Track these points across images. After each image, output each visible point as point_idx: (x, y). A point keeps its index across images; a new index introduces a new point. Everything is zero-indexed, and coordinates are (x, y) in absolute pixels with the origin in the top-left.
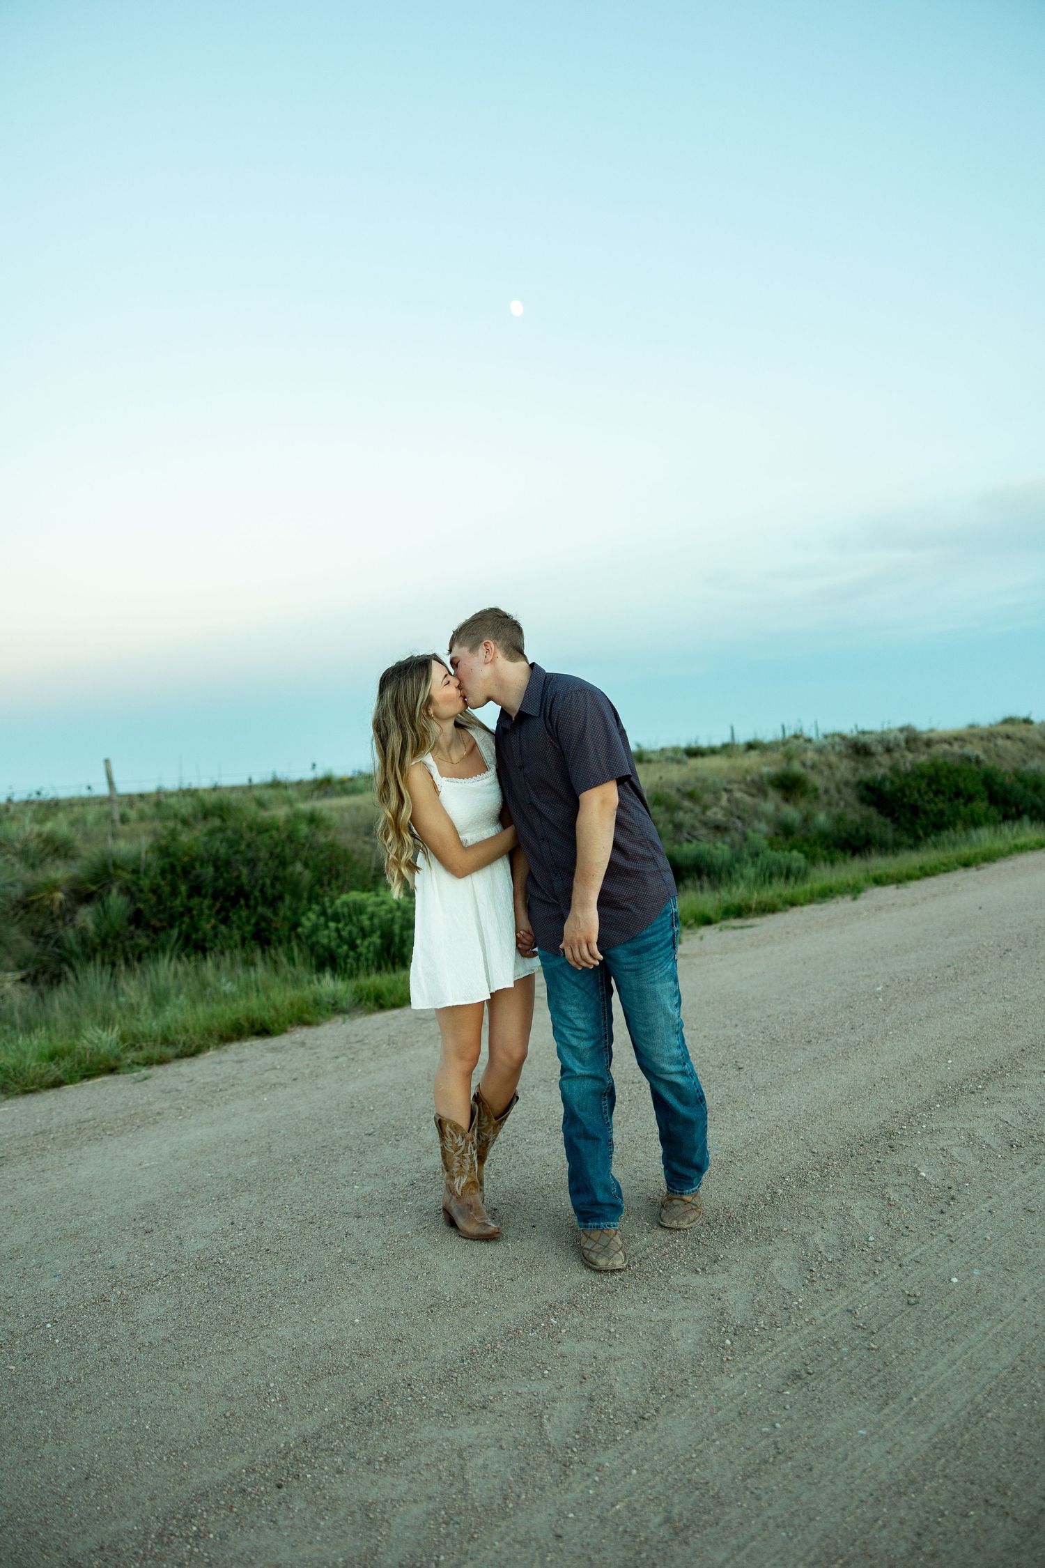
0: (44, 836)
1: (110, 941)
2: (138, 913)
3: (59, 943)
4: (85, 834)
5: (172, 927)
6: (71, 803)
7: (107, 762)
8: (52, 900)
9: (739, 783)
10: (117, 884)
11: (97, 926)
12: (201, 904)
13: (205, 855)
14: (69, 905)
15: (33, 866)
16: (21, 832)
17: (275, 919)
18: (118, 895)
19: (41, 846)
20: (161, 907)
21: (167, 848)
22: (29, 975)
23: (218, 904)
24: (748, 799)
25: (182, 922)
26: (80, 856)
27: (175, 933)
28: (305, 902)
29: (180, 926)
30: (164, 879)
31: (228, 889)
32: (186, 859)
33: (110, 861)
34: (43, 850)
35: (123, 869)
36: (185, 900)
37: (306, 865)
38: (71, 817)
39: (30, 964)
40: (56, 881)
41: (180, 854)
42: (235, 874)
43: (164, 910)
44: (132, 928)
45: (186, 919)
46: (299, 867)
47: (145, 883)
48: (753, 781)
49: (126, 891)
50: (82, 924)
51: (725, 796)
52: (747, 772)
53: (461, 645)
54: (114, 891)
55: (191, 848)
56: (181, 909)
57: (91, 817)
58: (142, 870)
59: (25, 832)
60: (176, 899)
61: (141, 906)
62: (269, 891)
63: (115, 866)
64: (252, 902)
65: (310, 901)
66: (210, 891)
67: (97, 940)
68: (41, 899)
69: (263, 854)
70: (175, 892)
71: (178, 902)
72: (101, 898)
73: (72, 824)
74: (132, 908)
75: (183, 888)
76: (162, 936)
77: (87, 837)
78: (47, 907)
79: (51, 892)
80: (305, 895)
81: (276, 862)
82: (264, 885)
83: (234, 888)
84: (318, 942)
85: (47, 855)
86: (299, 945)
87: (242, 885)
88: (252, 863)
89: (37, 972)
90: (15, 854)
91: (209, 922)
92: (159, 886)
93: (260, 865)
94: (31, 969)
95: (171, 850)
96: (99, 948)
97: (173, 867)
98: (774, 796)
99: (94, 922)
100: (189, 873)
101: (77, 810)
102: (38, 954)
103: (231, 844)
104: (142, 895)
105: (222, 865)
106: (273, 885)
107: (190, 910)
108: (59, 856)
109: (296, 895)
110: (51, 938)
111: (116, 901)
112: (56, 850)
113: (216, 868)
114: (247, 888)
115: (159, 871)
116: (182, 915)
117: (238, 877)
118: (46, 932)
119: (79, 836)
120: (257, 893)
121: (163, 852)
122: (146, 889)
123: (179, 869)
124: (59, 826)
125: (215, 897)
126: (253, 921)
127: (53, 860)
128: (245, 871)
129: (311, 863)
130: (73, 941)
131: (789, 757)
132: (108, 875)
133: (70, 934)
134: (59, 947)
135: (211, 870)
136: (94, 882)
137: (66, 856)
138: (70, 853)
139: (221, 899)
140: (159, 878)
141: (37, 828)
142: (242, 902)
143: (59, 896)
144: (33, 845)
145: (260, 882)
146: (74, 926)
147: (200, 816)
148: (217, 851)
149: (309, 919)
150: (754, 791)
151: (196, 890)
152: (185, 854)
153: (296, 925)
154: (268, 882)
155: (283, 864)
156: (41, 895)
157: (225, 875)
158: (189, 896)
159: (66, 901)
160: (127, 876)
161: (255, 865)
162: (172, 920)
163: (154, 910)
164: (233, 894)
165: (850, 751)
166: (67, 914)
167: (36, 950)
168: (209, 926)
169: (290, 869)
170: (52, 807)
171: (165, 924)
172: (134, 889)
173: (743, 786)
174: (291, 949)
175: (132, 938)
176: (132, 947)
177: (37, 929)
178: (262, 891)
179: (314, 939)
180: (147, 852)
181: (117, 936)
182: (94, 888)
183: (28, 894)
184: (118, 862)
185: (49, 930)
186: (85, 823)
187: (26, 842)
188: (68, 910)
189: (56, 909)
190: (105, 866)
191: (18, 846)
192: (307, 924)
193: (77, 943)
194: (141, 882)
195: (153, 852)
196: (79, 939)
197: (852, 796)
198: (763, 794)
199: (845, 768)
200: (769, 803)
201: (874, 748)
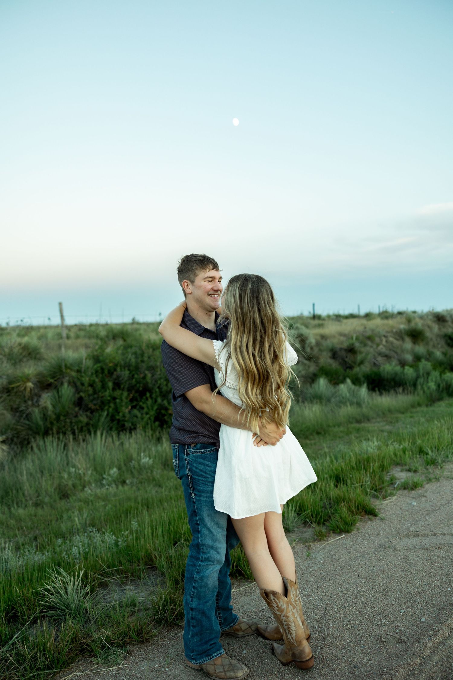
0: (23, 345)
1: (62, 418)
2: (81, 399)
3: (28, 417)
4: (47, 345)
5: (102, 410)
6: (38, 328)
7: (60, 304)
8: (25, 388)
9: (390, 332)
10: (67, 378)
11: (54, 407)
12: (122, 394)
13: (122, 363)
14: (36, 391)
15: (15, 364)
16: (9, 342)
18: (68, 386)
19: (21, 351)
20: (96, 396)
21: (98, 356)
22: (7, 438)
23: (131, 395)
24: (395, 342)
25: (110, 407)
26: (44, 359)
27: (105, 413)
29: (108, 410)
30: (97, 376)
31: (138, 385)
32: (111, 365)
33: (63, 365)
34: (21, 354)
35: (71, 370)
36: (111, 392)
38: (39, 334)
39: (9, 431)
40: (28, 375)
41: (107, 361)
42: (142, 376)
43: (98, 397)
44: (77, 409)
45: (112, 405)
47: (86, 380)
48: (396, 332)
49: (72, 383)
50: (44, 405)
51: (384, 340)
52: (394, 328)
54: (66, 385)
55: (114, 358)
56: (109, 398)
57: (50, 335)
58: (83, 370)
59: (11, 342)
60: (106, 391)
61: (82, 394)
62: (165, 388)
63: (66, 366)
64: (154, 396)
66: (127, 386)
67: (54, 417)
68: (19, 386)
70: (104, 387)
71: (107, 393)
72: (56, 387)
73: (40, 338)
74: (77, 396)
75: (110, 385)
76: (96, 415)
77: (47, 346)
78: (22, 392)
79: (25, 383)
82: (160, 384)
83: (141, 385)
85: (24, 356)
87: (147, 383)
88: (152, 369)
89: (13, 437)
90: (5, 356)
91: (127, 407)
92: (94, 381)
93: (158, 371)
94: (10, 434)
95: (101, 358)
96: (55, 422)
97: (102, 369)
98: (409, 340)
99: (52, 404)
100: (112, 373)
101: (42, 331)
102: (14, 424)
103: (138, 356)
104: (84, 388)
105: (134, 369)
107: (114, 399)
108: (31, 358)
110: (24, 413)
111: (67, 391)
112: (30, 354)
113: (130, 371)
114: (150, 386)
115: (94, 371)
116: (109, 402)
117: (144, 378)
118: (21, 409)
119: (43, 346)
120: (157, 390)
121: (96, 359)
122: (86, 384)
123: (106, 371)
124: (32, 340)
125: (129, 390)
126: (155, 408)
127: (28, 360)
128: (148, 374)
130: (38, 417)
132: (61, 371)
133: (36, 413)
134: (28, 420)
135: (127, 372)
136: (53, 377)
137: (35, 358)
138: (38, 356)
139: (133, 392)
140: (94, 376)
141: (19, 340)
142: (148, 395)
143: (30, 385)
144: (16, 350)
145: (158, 382)
146: (39, 406)
147: (111, 337)
148: (130, 360)
150: (398, 338)
151: (117, 385)
152: (111, 362)
156: (19, 384)
157: (136, 376)
158: (114, 389)
159: (34, 388)
160: (74, 374)
161: (154, 371)
162: (103, 405)
163: (91, 398)
164: (141, 389)
165: (435, 319)
166: (35, 396)
167: (14, 422)
168: (127, 411)
170: (29, 329)
171: (98, 407)
172: (78, 384)
173: (392, 334)
175: (76, 416)
176: (77, 423)
177: (15, 406)
178: (160, 388)
180: (86, 359)
181: (67, 415)
182: (52, 380)
183: (10, 383)
184: (68, 365)
185: (22, 408)
186: (47, 338)
187: (11, 348)
188: (36, 395)
189: (27, 393)
190: (60, 367)
191: (7, 350)
193: (40, 418)
194: (83, 379)
195: (90, 359)
196: (42, 415)
197: (443, 342)
198: (403, 339)
199: (436, 328)
200: (408, 344)
201: (448, 318)
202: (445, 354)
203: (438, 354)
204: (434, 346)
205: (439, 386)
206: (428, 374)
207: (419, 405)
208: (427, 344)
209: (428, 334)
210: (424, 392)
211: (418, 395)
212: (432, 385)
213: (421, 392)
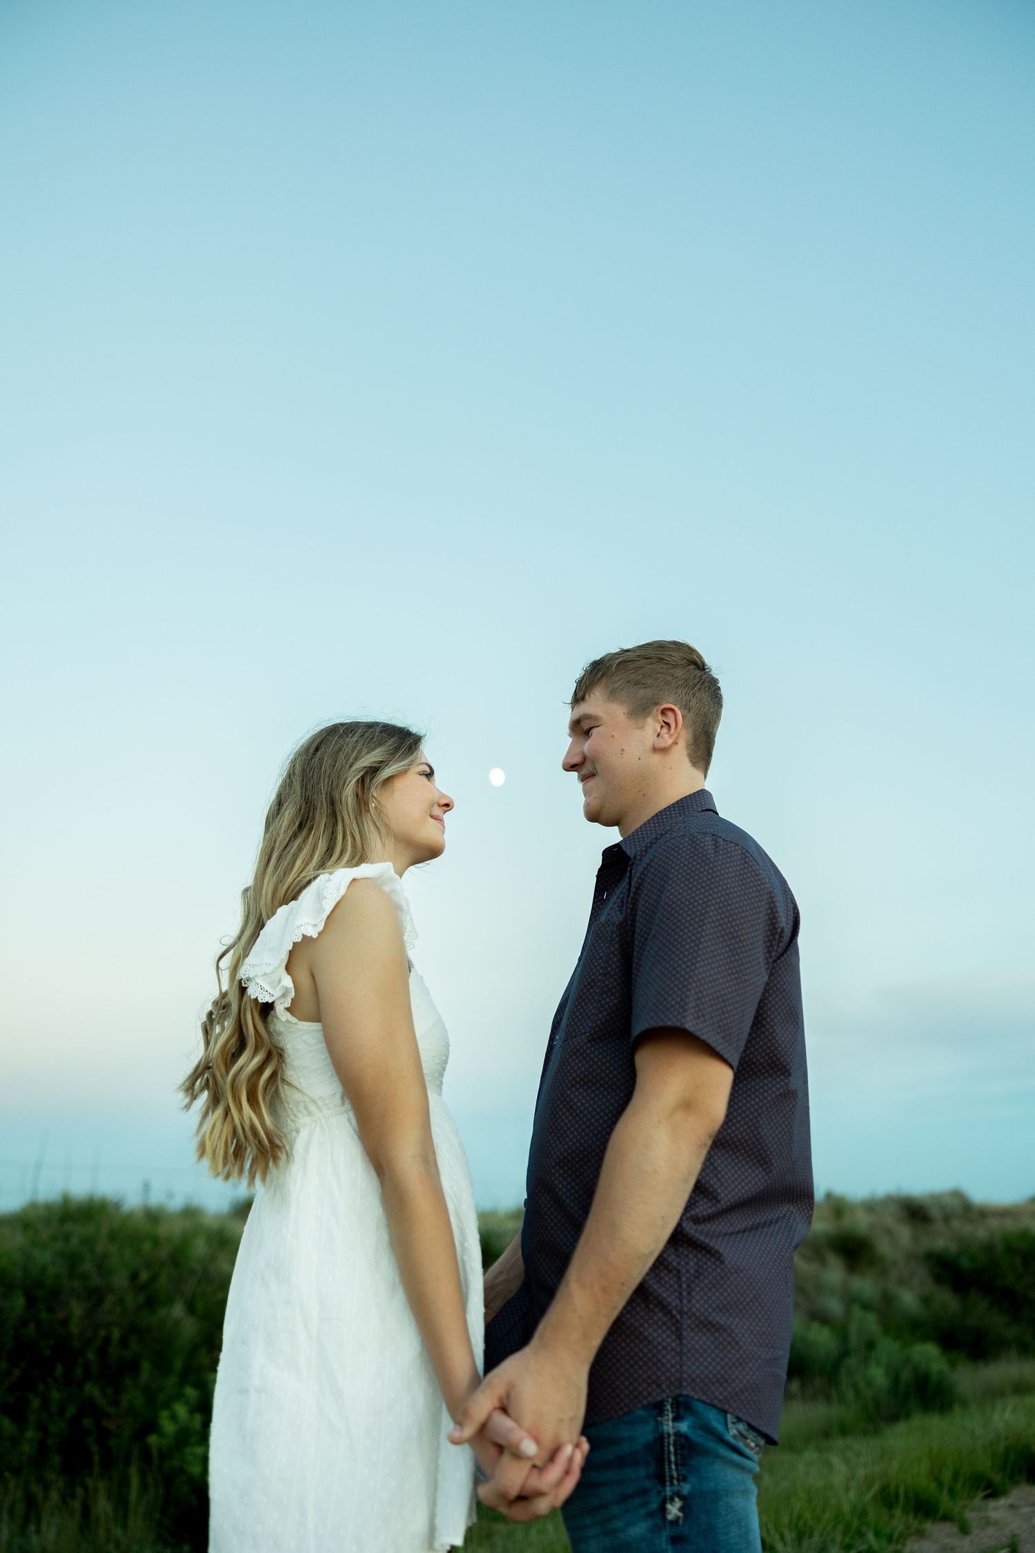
17: (112, 1410)
28: (173, 1380)
31: (41, 1344)
37: (191, 1308)
42: (60, 1316)
46: (178, 1310)
53: (613, 695)
62: (114, 1353)
64: (77, 1374)
65: (184, 1377)
69: (120, 1280)
80: (178, 1364)
81: (141, 1298)
82: (107, 1340)
83: (51, 1342)
84: (182, 1471)
86: (143, 1474)
87: (68, 1337)
88: (95, 1296)
93: (110, 1300)
103: (73, 1260)
105: (43, 1297)
106: (124, 1342)
109: (162, 1364)
113: (31, 1301)
114: (75, 1343)
120: (91, 1356)
126: (71, 1411)
128: (77, 1309)
129: (200, 1306)
142: (59, 1371)
145: (103, 1333)
149: (173, 1417)
153: (152, 1426)
154: (116, 1334)
155: (152, 1303)
157: (44, 1316)
161: (100, 1301)
164: (47, 1353)
165: (904, 1214)
169: (162, 1313)
174: (125, 1482)
178: (102, 1353)
179: (176, 1463)
192: (168, 1427)
197: (922, 1274)
198: (822, 1261)
199: (905, 1234)
200: (834, 1273)
201: (935, 1213)
202: (926, 1300)
203: (908, 1299)
204: (901, 1282)
205: (896, 1380)
206: (871, 1345)
207: (844, 1431)
208: (884, 1273)
209: (883, 1247)
210: (858, 1394)
211: (842, 1399)
212: (878, 1375)
213: (850, 1395)
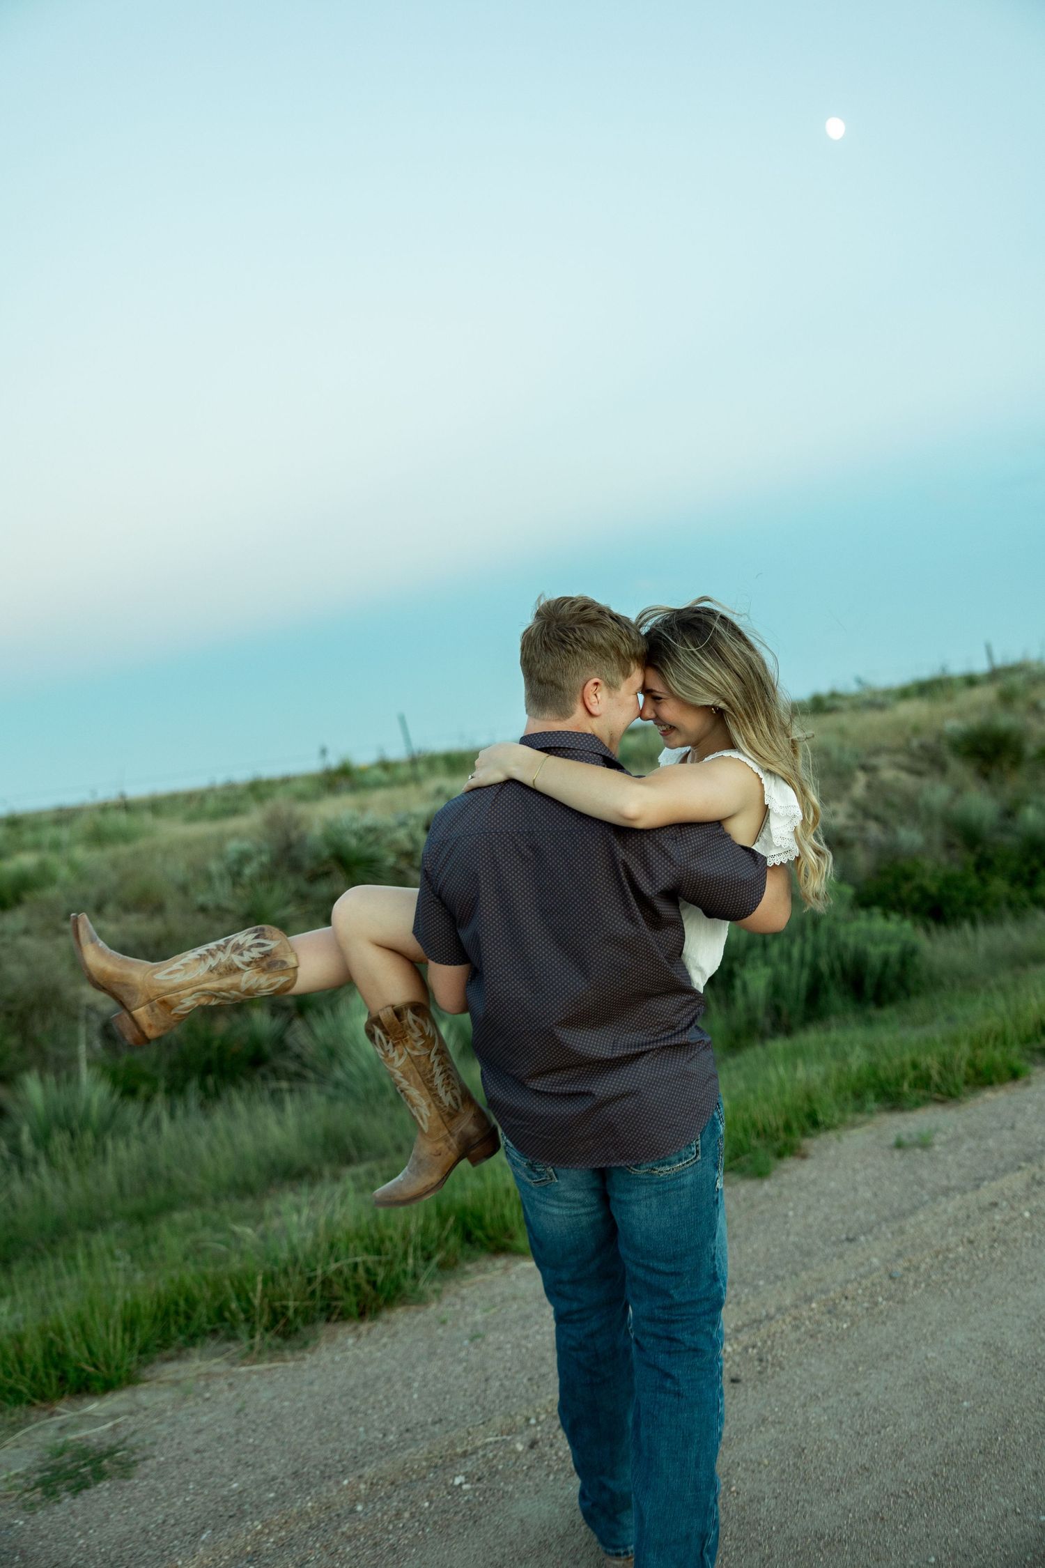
9: (894, 751)
24: (907, 780)
48: (923, 747)
52: (916, 730)
98: (960, 769)
131: (1007, 698)
150: (923, 766)
173: (902, 759)
